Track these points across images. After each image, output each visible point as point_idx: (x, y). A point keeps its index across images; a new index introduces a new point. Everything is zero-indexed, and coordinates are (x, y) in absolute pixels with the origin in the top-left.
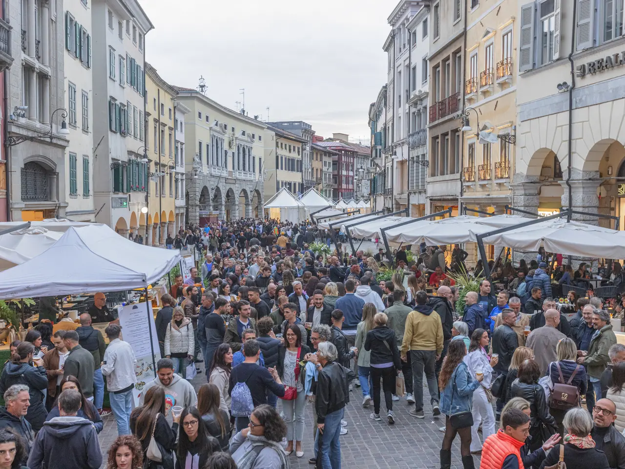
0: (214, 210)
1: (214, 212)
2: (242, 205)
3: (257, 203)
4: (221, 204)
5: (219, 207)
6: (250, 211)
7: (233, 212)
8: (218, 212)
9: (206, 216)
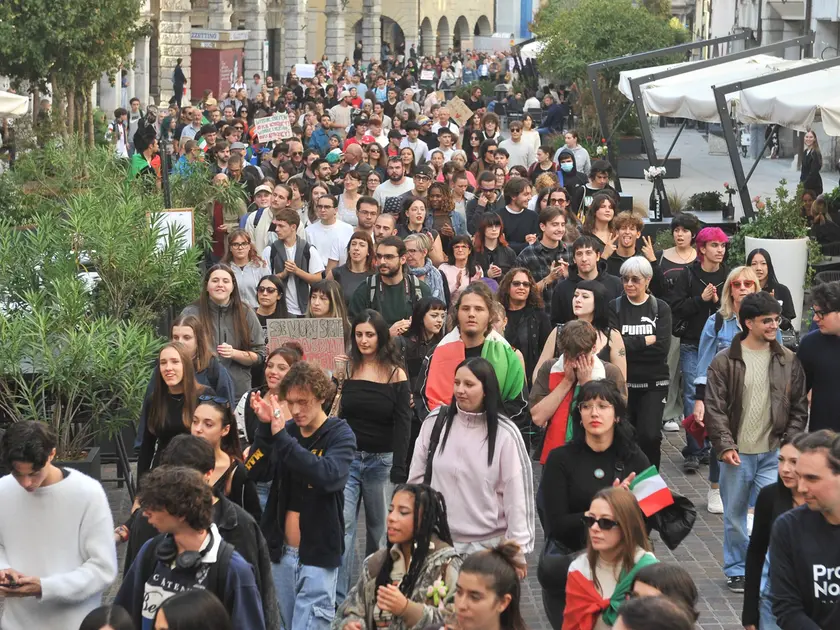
0: (233, 27)
1: (234, 35)
2: (316, 16)
3: (360, 9)
4: (255, 12)
5: (250, 19)
6: (340, 33)
7: (290, 35)
8: (243, 35)
9: (209, 45)
